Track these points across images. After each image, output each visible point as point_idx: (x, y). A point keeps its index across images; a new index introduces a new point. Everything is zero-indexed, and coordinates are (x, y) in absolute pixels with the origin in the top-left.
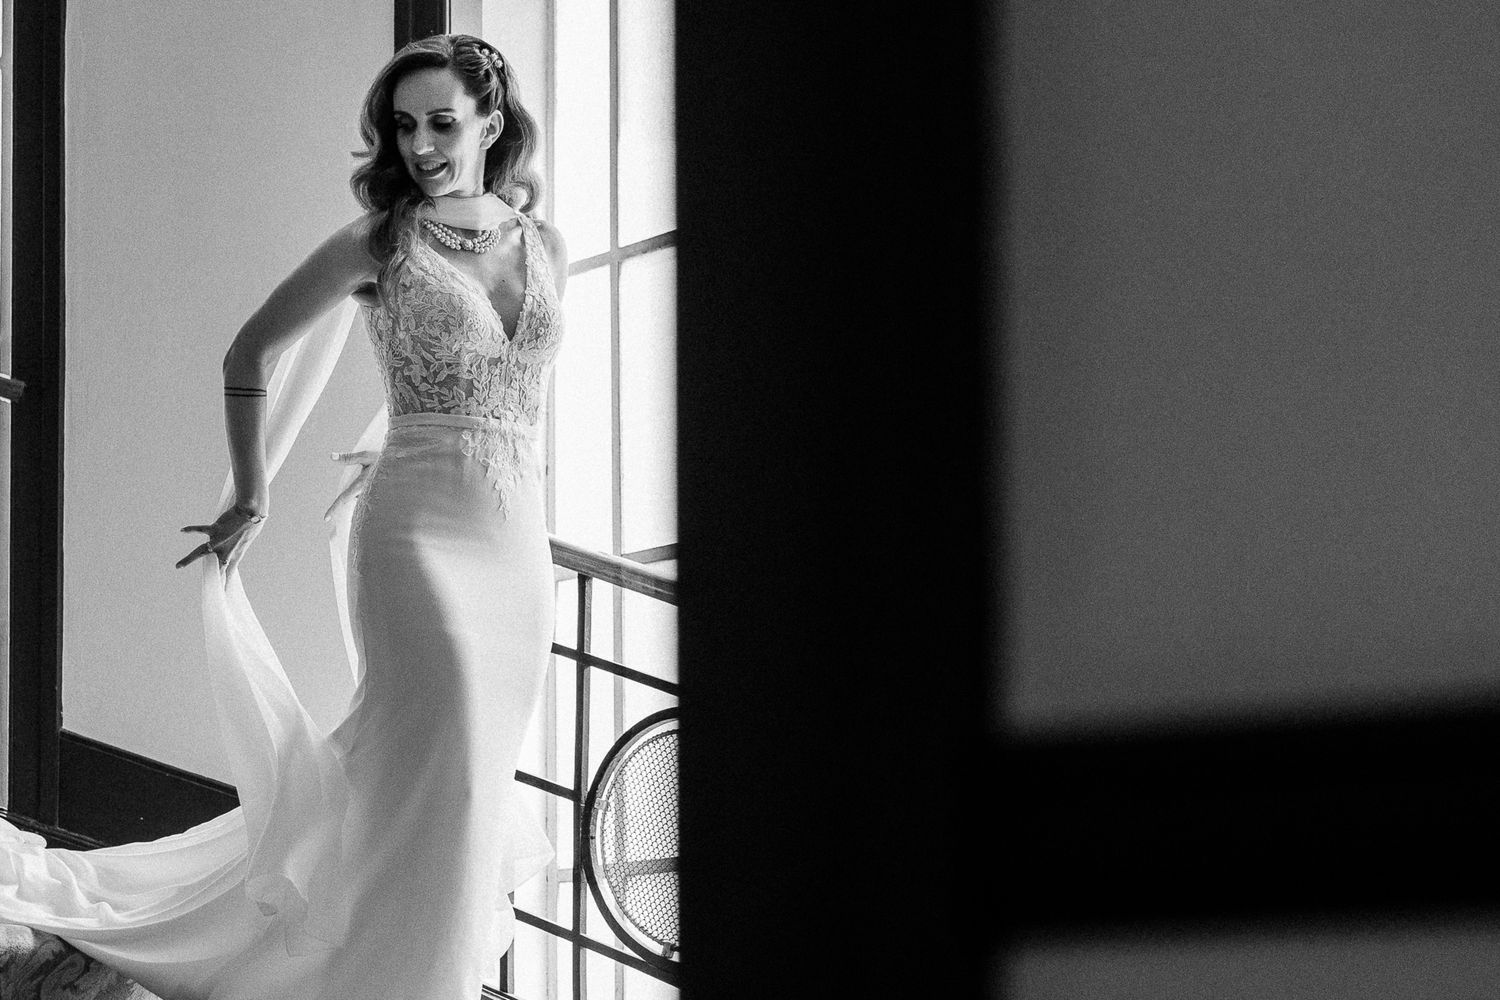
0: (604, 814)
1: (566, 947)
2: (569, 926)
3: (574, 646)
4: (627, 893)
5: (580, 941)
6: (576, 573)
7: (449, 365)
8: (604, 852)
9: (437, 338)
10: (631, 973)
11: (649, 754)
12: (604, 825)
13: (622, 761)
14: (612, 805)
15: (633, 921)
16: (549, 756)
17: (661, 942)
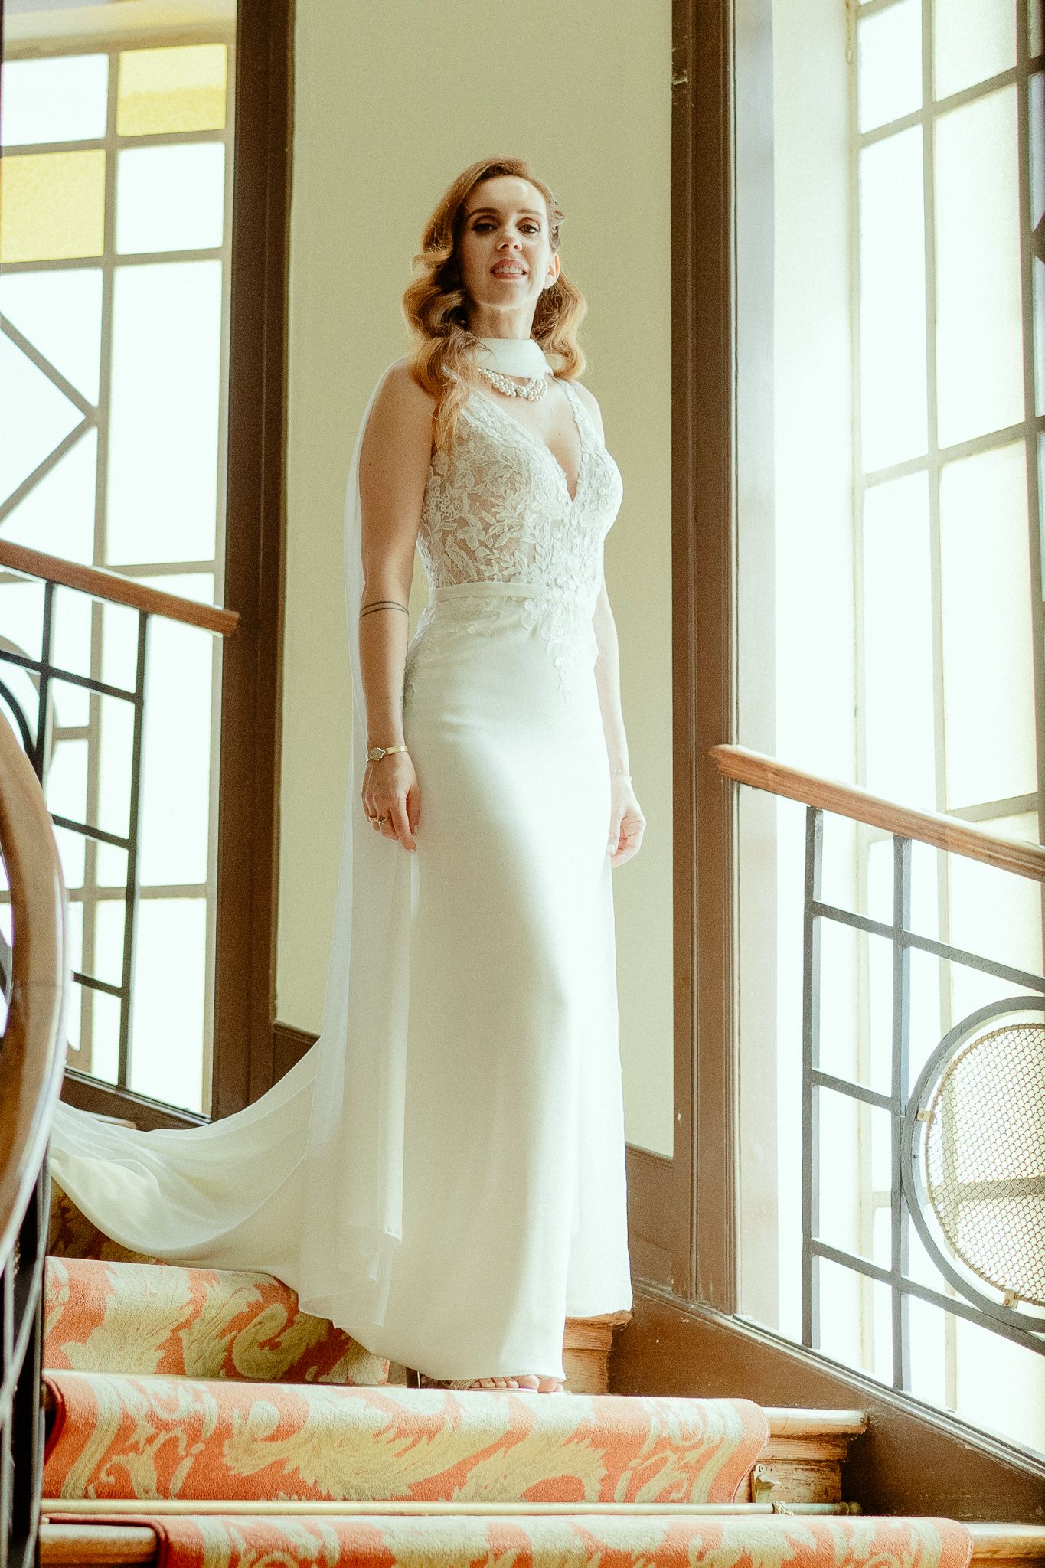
0: (929, 1128)
1: (883, 1291)
2: (886, 1265)
3: (890, 922)
4: (959, 1226)
5: (901, 1286)
6: (892, 834)
7: (510, 528)
8: (930, 1172)
9: (500, 497)
10: (964, 1325)
11: (984, 1054)
12: (930, 1141)
13: (950, 1064)
14: (939, 1116)
15: (966, 1261)
16: (861, 1055)
17: (1002, 1288)
